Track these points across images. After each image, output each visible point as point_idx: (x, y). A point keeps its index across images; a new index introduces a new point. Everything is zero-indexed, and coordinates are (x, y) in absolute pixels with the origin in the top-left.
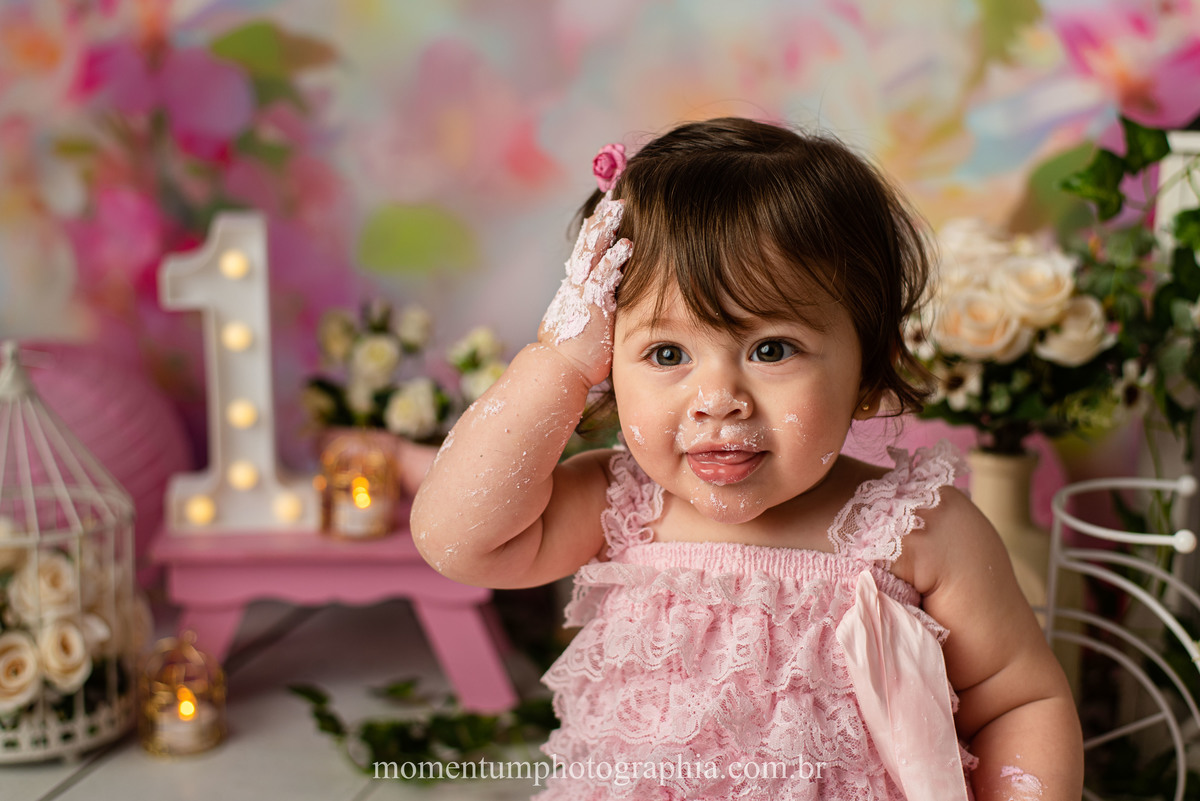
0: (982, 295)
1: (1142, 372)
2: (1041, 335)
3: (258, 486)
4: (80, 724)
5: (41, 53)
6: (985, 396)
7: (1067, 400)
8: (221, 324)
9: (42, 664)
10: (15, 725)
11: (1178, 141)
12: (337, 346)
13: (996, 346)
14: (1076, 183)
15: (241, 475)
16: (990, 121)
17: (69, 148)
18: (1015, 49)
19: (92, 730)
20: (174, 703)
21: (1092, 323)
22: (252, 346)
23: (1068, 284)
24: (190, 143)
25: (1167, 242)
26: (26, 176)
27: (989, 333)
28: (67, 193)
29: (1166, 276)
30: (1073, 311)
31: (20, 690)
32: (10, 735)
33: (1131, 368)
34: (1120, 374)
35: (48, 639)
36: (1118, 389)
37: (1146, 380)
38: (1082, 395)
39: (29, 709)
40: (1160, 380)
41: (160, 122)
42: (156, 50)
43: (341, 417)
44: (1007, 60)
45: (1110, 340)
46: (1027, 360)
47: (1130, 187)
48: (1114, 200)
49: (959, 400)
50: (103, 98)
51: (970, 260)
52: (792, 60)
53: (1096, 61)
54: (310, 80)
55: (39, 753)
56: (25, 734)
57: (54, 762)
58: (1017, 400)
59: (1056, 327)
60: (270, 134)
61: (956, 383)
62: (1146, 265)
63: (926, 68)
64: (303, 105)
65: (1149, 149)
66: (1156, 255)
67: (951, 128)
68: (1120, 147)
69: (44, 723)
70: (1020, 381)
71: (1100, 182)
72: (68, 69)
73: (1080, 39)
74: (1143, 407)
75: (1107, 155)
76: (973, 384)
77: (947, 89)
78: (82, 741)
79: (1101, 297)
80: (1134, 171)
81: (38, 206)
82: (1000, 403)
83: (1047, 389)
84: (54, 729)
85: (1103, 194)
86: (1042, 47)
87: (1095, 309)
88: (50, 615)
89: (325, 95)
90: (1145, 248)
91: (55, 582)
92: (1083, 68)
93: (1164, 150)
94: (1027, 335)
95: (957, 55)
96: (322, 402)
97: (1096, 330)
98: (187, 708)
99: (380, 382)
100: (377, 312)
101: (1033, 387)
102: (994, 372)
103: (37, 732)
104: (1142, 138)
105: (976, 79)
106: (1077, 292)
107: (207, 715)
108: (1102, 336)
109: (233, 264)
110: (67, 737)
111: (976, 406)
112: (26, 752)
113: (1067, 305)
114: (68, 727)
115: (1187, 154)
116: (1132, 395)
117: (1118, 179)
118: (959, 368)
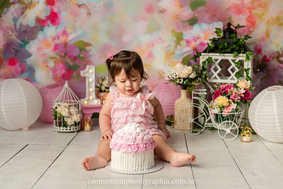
0: (183, 71)
1: (200, 79)
2: (189, 75)
3: (93, 99)
4: (77, 127)
5: (48, 45)
6: (183, 82)
7: (192, 82)
8: (89, 79)
9: (75, 118)
10: (70, 127)
11: (202, 54)
12: (100, 82)
13: (185, 76)
14: (192, 58)
15: (91, 98)
16: (178, 52)
17: (52, 58)
18: (180, 43)
19: (78, 128)
20: (87, 125)
21: (194, 74)
22: (93, 81)
23: (192, 69)
24: (70, 57)
25: (201, 65)
26: (45, 62)
27: (184, 75)
28: (52, 64)
29: (201, 69)
30: (192, 72)
31: (72, 122)
32: (70, 128)
33: (199, 78)
34: (198, 79)
35: (75, 116)
36: (197, 81)
37: (201, 79)
38: (194, 82)
39: (72, 125)
40: (202, 80)
41: (66, 54)
42: (65, 44)
43: (101, 91)
44: (180, 45)
45: (196, 75)
46: (188, 78)
47: (197, 59)
48: (196, 60)
49: (181, 83)
50: (57, 51)
51: (181, 68)
52: (153, 45)
53: (190, 45)
54: (88, 48)
55: (73, 130)
56: (72, 128)
57: (74, 132)
58: (187, 83)
59: (191, 74)
60: (82, 55)
61: (180, 81)
62: (199, 68)
63: (170, 46)
64: (87, 52)
65: (199, 55)
66: (200, 67)
67: (173, 53)
68: (196, 55)
69: (74, 127)
70: (187, 80)
71: (195, 59)
72: (52, 47)
73: (188, 42)
74: (200, 83)
75: (195, 55)
76: (182, 81)
77: (172, 48)
78: (77, 129)
79: (195, 71)
80: (198, 57)
81: (47, 66)
82: (185, 83)
83: (190, 81)
84: (75, 128)
85: (195, 60)
86: (183, 43)
87: (195, 72)
88: (75, 113)
89: (90, 50)
90: (199, 66)
91: (75, 109)
92: (189, 46)
93: (201, 55)
94: (188, 75)
95: (174, 44)
96: (99, 89)
97: (195, 74)
98: (88, 126)
99: (106, 86)
100: (103, 78)
101: (188, 81)
102: (184, 79)
103: (73, 128)
104: (198, 54)
105: (176, 47)
106: (193, 70)
107: (90, 127)
108: (195, 75)
109: (91, 71)
110: (76, 129)
111: (183, 83)
112: (72, 130)
113: (192, 71)
114: (76, 127)
115: (203, 55)
116: (199, 81)
117: (196, 58)
118: (180, 79)
